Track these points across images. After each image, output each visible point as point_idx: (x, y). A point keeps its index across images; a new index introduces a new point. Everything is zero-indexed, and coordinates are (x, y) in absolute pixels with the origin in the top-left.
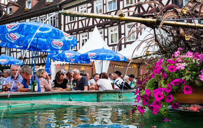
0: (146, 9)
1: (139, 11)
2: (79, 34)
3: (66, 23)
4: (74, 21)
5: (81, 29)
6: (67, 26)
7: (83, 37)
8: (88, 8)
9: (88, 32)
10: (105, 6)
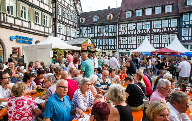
0: (165, 31)
1: (161, 31)
2: (128, 37)
3: (120, 31)
4: (125, 30)
5: (129, 35)
6: (120, 32)
7: (130, 38)
8: (133, 25)
9: (133, 36)
10: (143, 26)
